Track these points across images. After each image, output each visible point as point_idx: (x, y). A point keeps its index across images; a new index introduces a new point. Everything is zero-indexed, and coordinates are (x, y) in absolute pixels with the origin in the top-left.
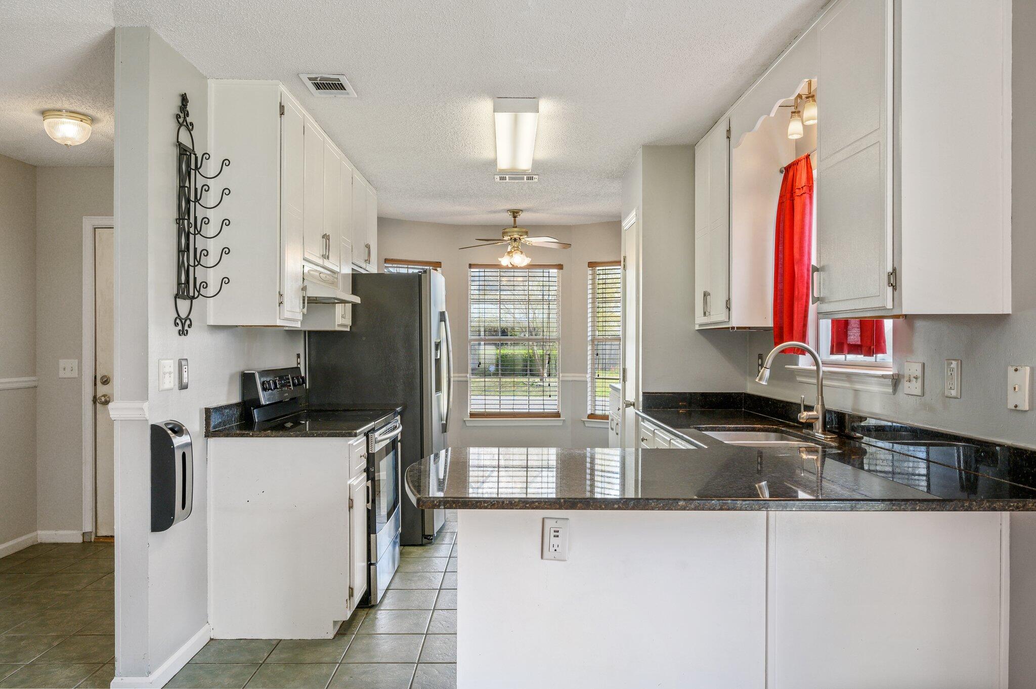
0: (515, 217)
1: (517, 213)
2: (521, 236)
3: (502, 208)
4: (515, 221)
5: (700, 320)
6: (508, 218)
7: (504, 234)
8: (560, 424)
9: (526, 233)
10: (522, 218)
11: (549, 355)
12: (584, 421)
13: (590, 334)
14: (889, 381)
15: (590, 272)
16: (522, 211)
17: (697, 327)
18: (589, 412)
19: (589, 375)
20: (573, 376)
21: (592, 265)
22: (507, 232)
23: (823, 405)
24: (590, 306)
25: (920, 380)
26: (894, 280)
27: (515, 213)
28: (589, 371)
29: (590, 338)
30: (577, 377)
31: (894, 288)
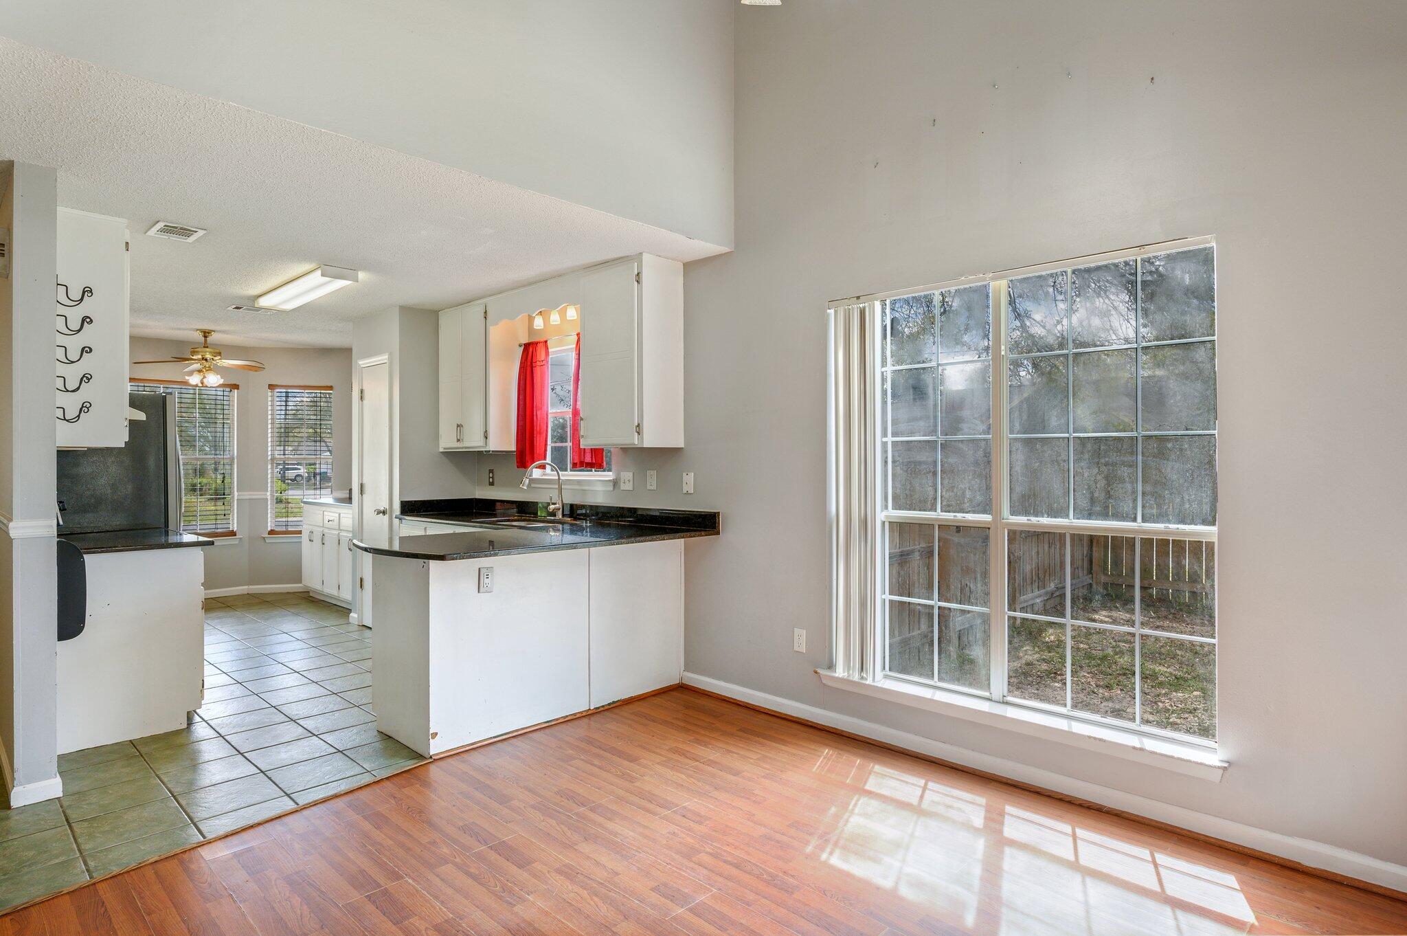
0: (205, 337)
1: (208, 333)
2: (215, 356)
3: (192, 327)
4: (206, 341)
5: (447, 442)
6: (199, 337)
7: (193, 353)
8: (237, 542)
9: (220, 354)
10: (213, 338)
11: (223, 474)
12: (264, 538)
13: (269, 453)
14: (612, 484)
15: (270, 394)
16: (214, 331)
17: (441, 450)
18: (269, 529)
19: (269, 494)
20: (251, 495)
21: (271, 387)
22: (198, 352)
23: (562, 501)
24: (270, 426)
25: (631, 482)
26: (639, 429)
27: (206, 334)
28: (269, 489)
29: (270, 458)
30: (257, 495)
31: (639, 433)
